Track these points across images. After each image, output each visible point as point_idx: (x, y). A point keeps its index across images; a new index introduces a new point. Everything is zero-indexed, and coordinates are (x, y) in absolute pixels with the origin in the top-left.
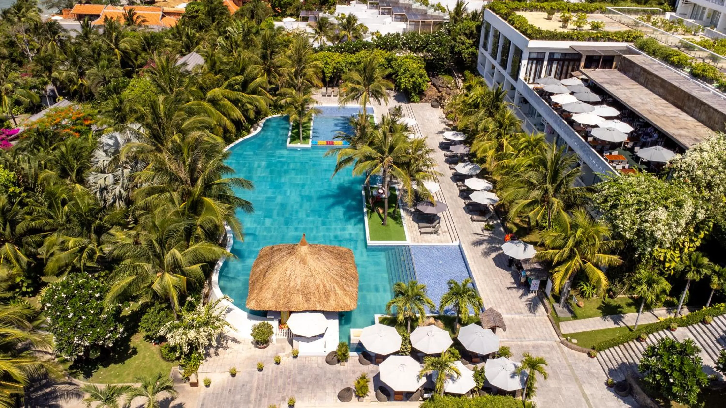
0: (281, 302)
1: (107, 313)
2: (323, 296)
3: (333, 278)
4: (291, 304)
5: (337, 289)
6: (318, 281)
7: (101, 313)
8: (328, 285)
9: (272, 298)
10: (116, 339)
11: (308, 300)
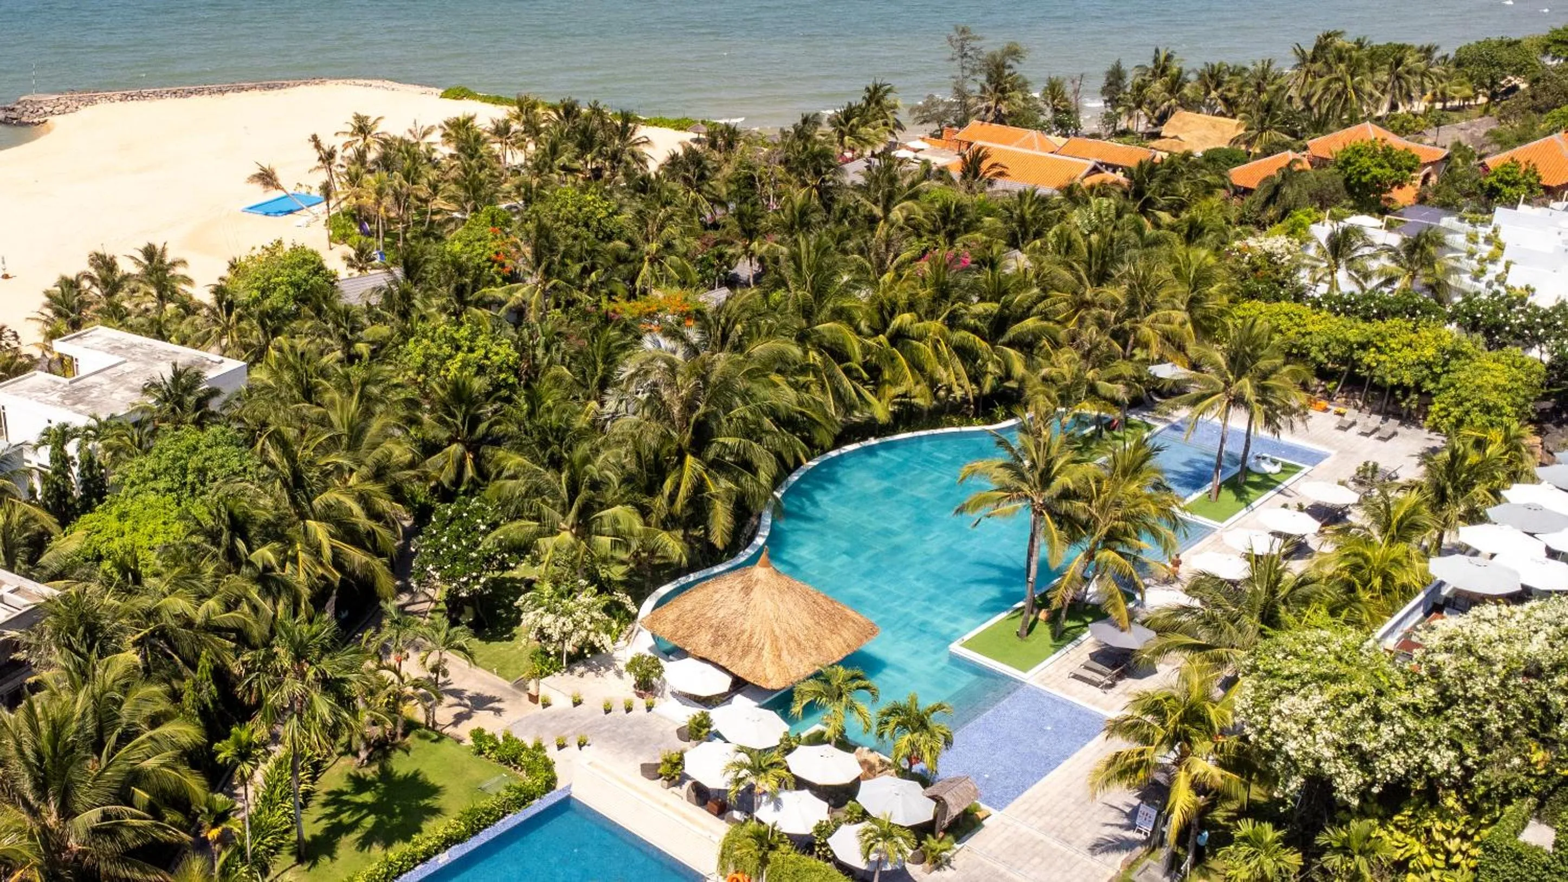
0: (680, 633)
1: (479, 552)
2: (739, 649)
3: (773, 631)
4: (691, 640)
5: (767, 647)
6: (747, 626)
7: (472, 550)
8: (756, 637)
9: (673, 622)
10: (475, 591)
11: (715, 644)
